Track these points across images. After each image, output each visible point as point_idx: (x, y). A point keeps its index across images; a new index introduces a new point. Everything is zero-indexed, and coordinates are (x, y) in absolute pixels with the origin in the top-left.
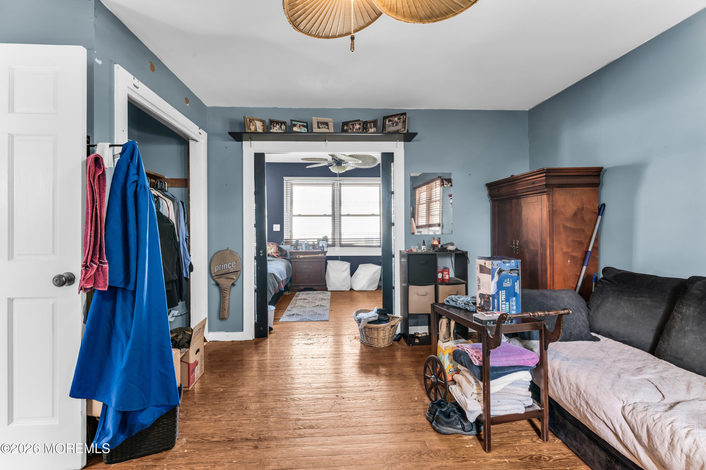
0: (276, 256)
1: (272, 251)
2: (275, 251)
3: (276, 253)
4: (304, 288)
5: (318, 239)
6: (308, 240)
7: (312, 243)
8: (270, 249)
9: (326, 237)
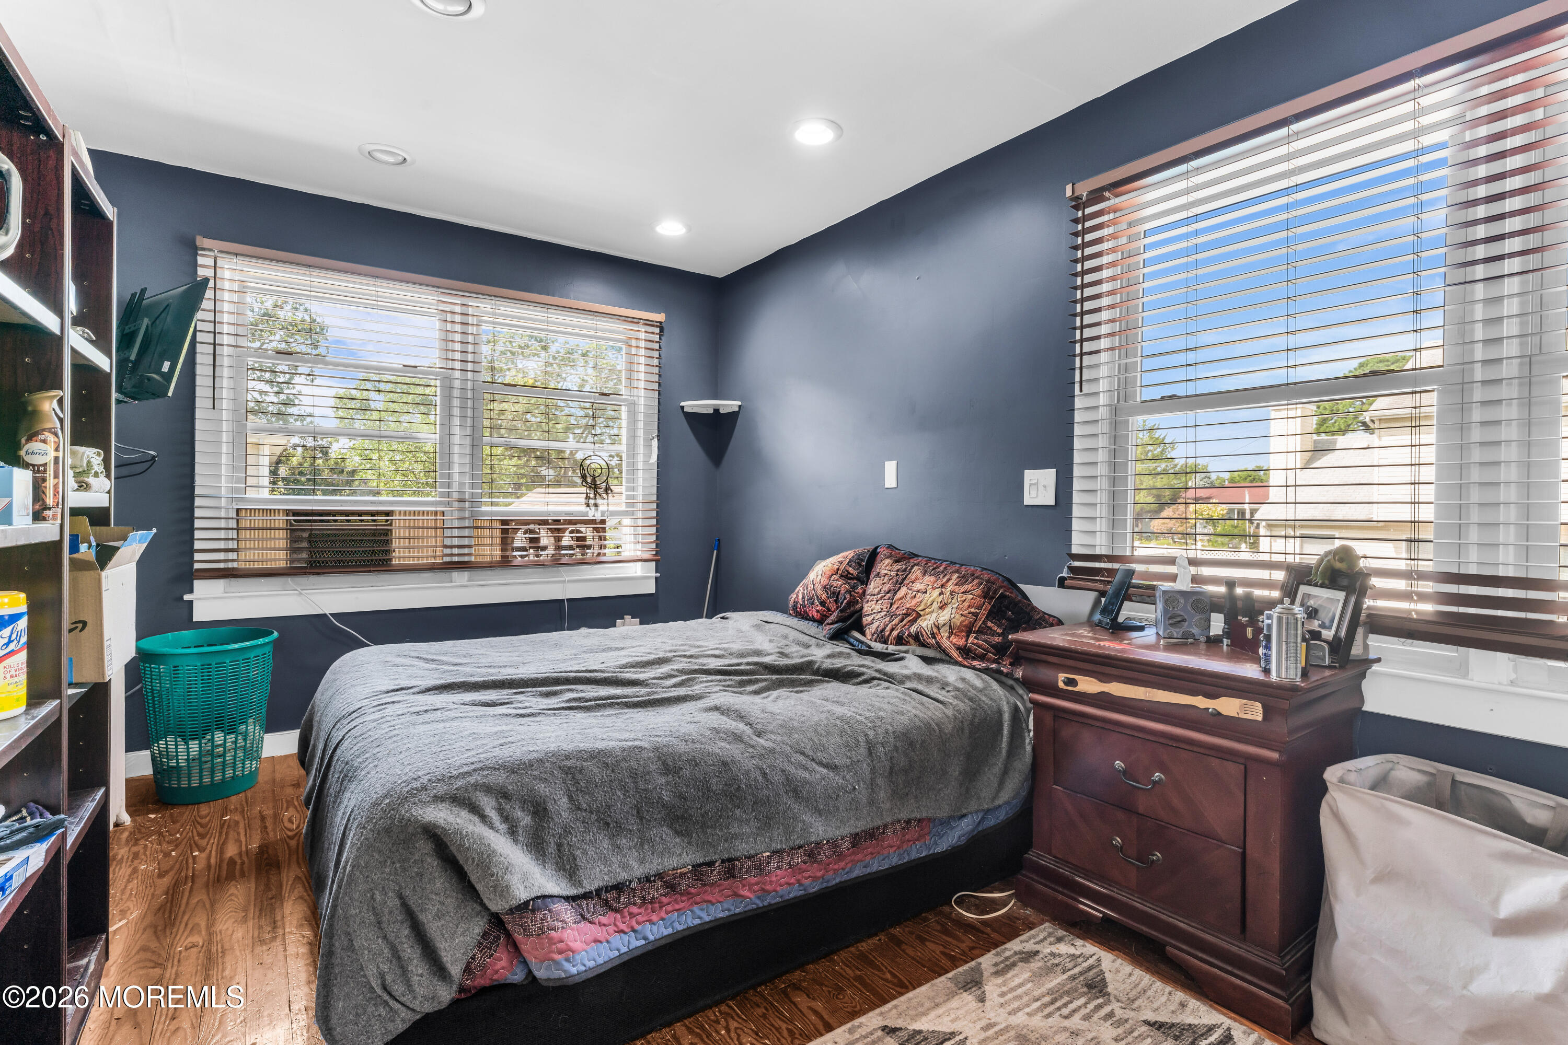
0: (955, 654)
1: (944, 617)
2: (958, 620)
3: (968, 630)
4: (1106, 918)
5: (1289, 568)
6: (1206, 571)
7: (1222, 589)
8: (935, 605)
9: (1345, 554)
